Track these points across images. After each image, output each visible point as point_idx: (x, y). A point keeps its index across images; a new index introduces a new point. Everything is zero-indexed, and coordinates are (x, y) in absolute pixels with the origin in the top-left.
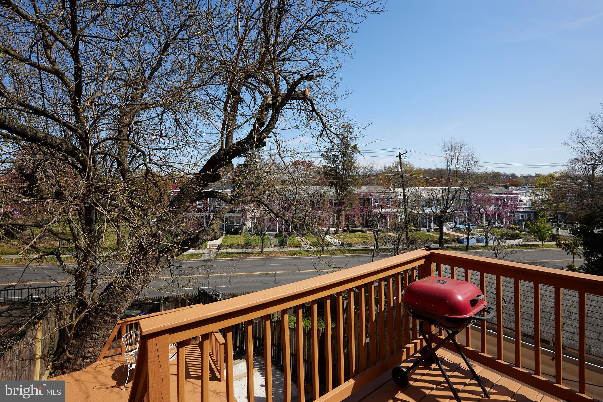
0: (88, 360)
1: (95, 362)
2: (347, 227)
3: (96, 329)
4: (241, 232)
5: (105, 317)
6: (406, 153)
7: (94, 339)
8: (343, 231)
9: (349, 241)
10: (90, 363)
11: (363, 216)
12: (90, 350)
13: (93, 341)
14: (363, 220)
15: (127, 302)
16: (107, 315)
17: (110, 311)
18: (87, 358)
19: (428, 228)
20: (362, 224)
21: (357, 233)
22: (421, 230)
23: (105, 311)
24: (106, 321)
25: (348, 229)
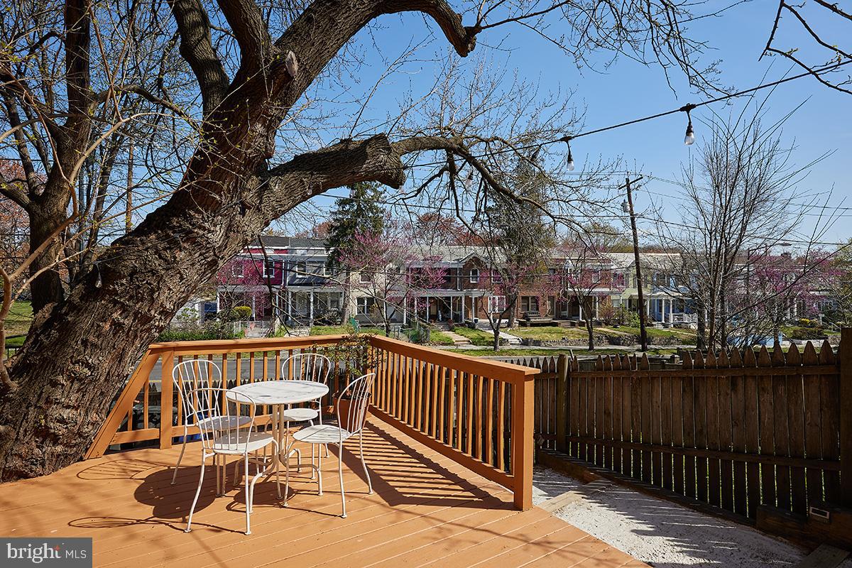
0: (59, 449)
1: (81, 459)
2: (525, 316)
3: (86, 347)
4: (342, 321)
5: (115, 315)
6: (642, 178)
7: (80, 380)
8: (519, 324)
9: (535, 337)
10: (63, 460)
11: (551, 298)
12: (66, 414)
13: (76, 386)
14: (552, 305)
15: (182, 278)
16: (124, 309)
17: (131, 298)
18: (55, 440)
19: (663, 322)
20: (552, 313)
21: (545, 328)
22: (652, 325)
23: (117, 294)
24: (117, 326)
25: (528, 320)
